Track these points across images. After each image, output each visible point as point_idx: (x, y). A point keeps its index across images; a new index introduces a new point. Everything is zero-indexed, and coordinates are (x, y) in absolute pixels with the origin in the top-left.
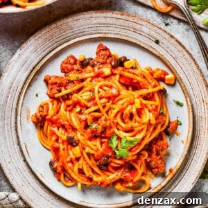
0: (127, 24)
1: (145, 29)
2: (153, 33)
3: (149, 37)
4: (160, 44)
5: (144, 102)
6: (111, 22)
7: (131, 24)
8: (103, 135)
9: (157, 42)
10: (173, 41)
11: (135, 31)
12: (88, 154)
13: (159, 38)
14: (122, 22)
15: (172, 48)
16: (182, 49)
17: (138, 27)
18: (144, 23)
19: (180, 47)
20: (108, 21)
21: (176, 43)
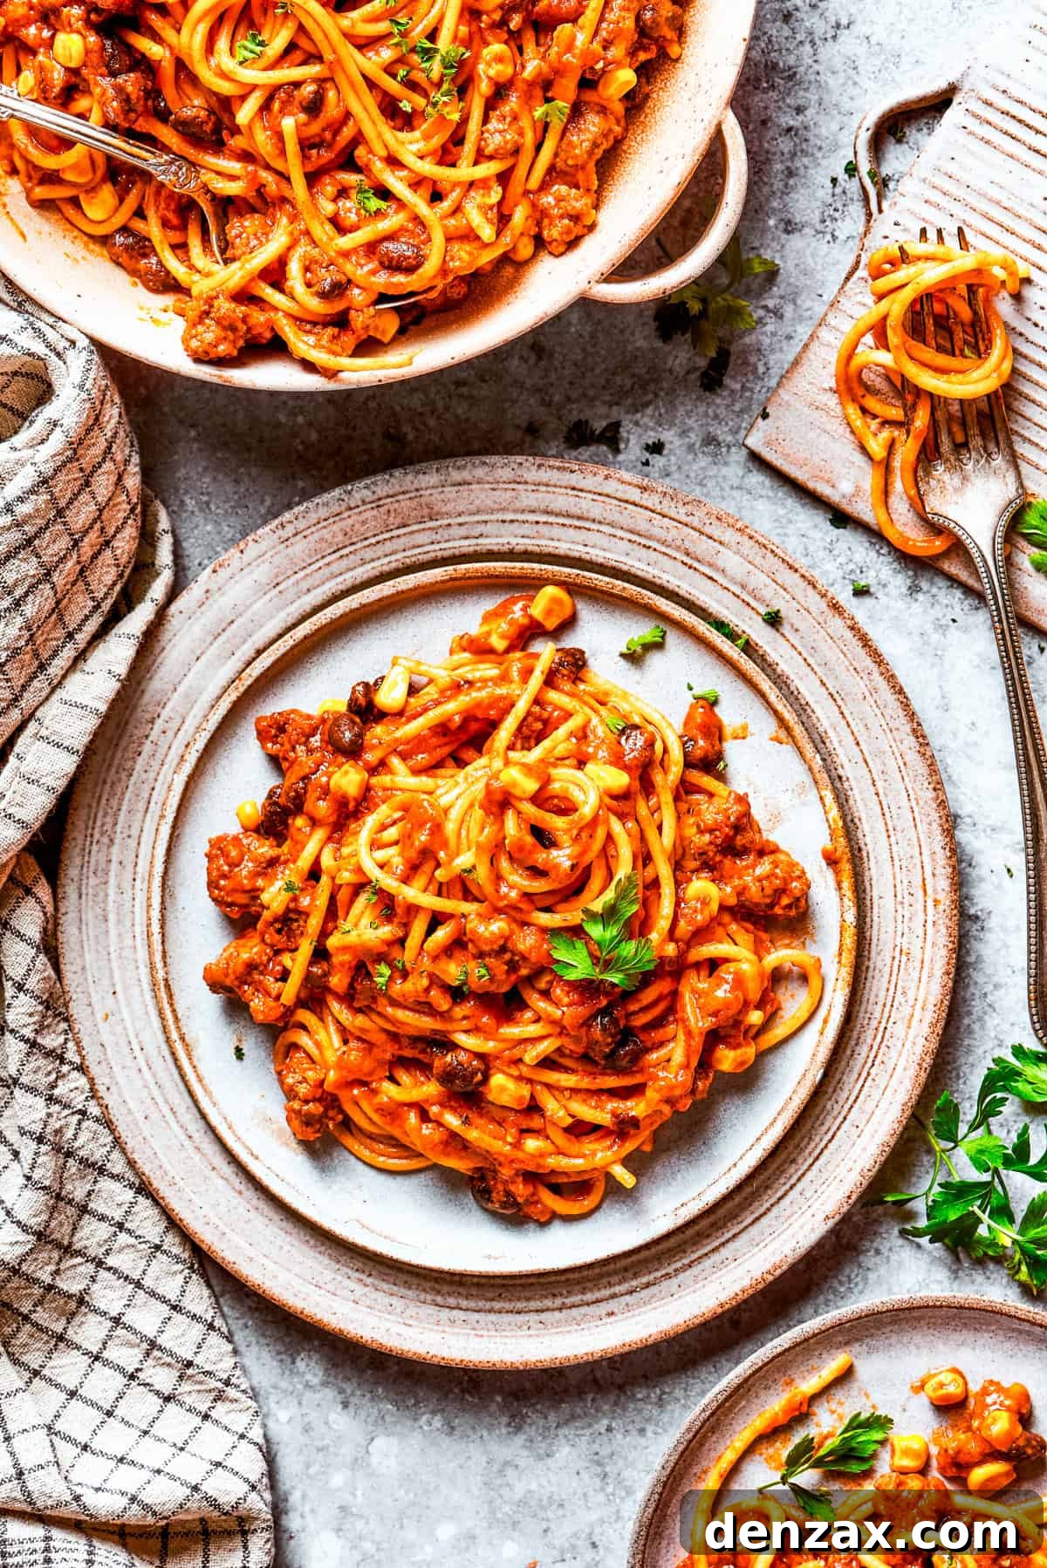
0: (659, 526)
1: (730, 561)
2: (759, 580)
3: (745, 595)
4: (786, 629)
5: (537, 753)
6: (596, 511)
7: (674, 533)
8: (524, 972)
9: (774, 620)
10: (837, 625)
11: (691, 560)
12: (547, 1063)
13: (780, 604)
14: (640, 519)
15: (830, 653)
16: (868, 662)
17: (703, 547)
18: (729, 536)
19: (861, 652)
20: (586, 505)
21: (849, 634)
